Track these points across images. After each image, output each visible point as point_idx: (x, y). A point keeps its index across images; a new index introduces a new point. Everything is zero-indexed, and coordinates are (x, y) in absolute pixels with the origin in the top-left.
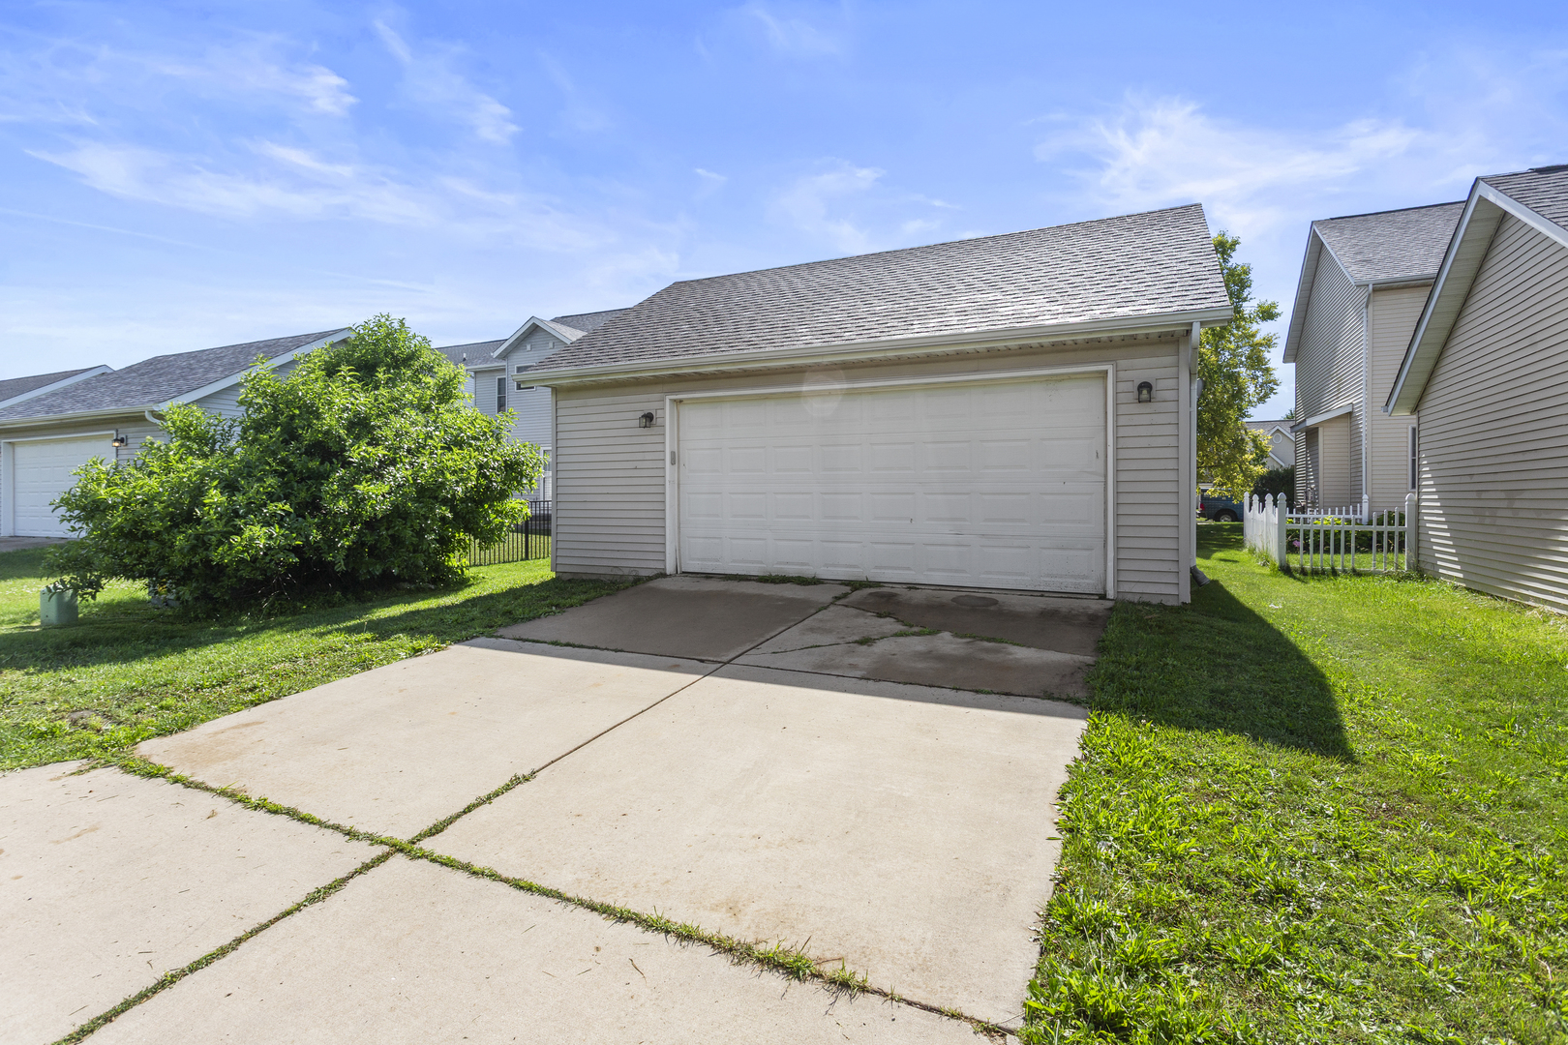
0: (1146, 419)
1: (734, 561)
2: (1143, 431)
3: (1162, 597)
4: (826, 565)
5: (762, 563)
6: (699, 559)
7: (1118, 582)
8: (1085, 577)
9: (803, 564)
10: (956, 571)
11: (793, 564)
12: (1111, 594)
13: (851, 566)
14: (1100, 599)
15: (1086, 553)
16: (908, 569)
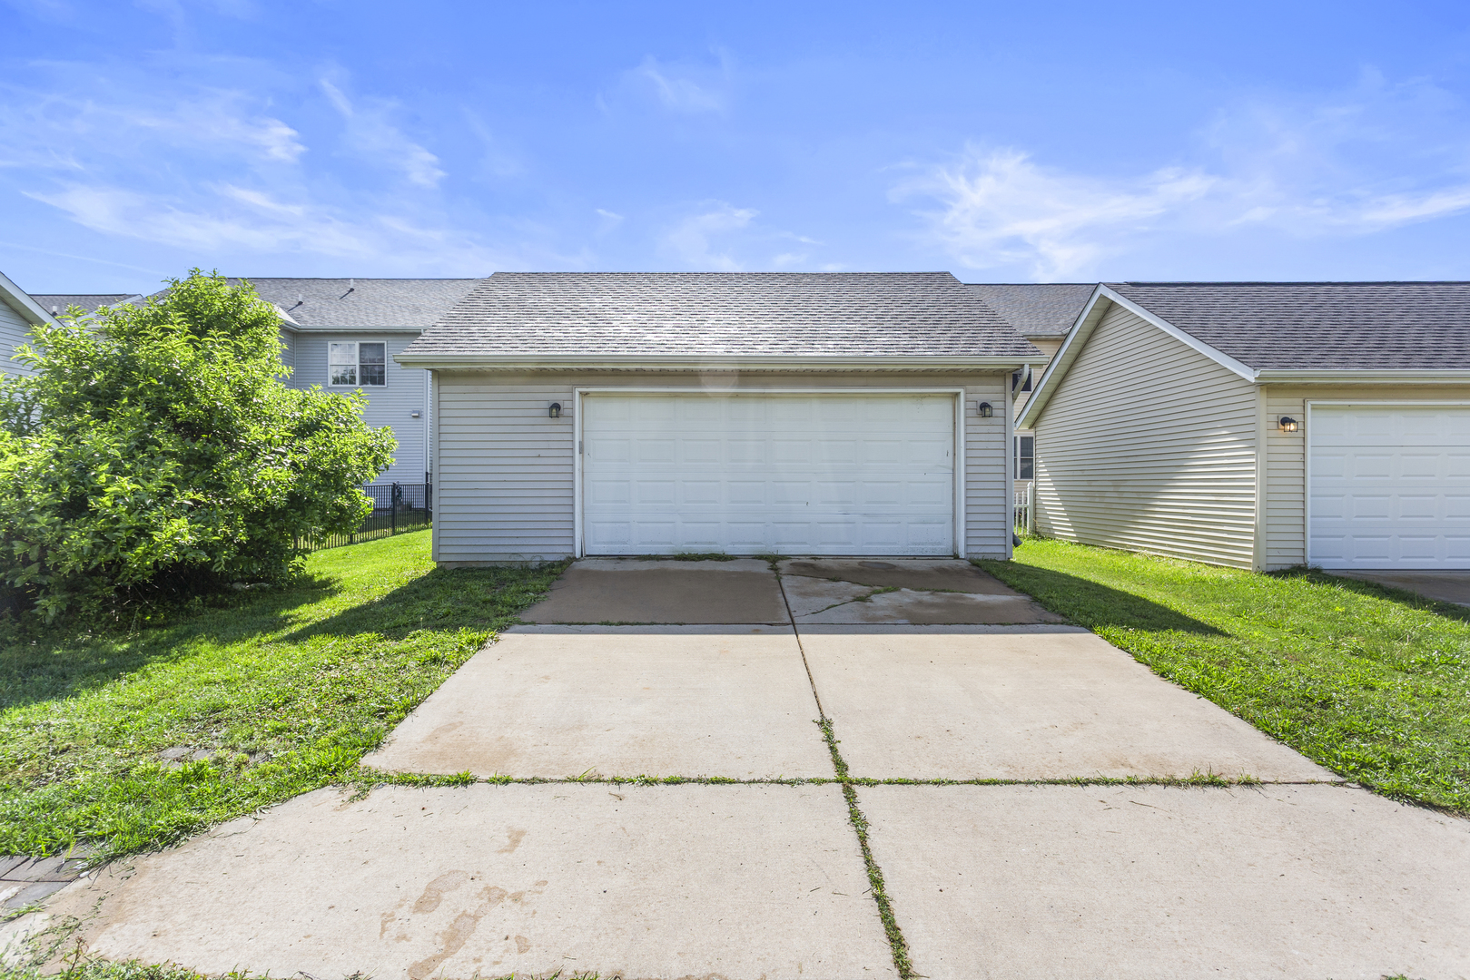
0: (985, 429)
1: (644, 543)
2: (983, 437)
3: (995, 555)
4: (733, 543)
5: (671, 543)
6: (604, 543)
7: (967, 546)
8: (940, 544)
9: (710, 543)
10: (844, 543)
11: (701, 543)
12: (962, 555)
13: (755, 543)
14: (955, 559)
15: (942, 525)
16: (805, 543)
